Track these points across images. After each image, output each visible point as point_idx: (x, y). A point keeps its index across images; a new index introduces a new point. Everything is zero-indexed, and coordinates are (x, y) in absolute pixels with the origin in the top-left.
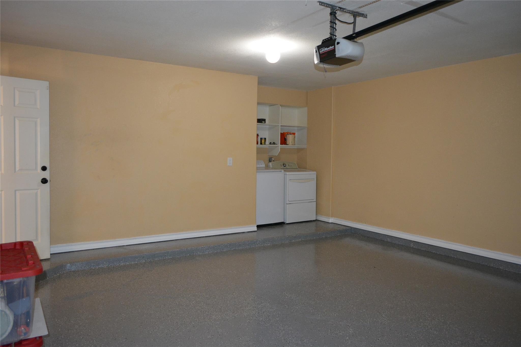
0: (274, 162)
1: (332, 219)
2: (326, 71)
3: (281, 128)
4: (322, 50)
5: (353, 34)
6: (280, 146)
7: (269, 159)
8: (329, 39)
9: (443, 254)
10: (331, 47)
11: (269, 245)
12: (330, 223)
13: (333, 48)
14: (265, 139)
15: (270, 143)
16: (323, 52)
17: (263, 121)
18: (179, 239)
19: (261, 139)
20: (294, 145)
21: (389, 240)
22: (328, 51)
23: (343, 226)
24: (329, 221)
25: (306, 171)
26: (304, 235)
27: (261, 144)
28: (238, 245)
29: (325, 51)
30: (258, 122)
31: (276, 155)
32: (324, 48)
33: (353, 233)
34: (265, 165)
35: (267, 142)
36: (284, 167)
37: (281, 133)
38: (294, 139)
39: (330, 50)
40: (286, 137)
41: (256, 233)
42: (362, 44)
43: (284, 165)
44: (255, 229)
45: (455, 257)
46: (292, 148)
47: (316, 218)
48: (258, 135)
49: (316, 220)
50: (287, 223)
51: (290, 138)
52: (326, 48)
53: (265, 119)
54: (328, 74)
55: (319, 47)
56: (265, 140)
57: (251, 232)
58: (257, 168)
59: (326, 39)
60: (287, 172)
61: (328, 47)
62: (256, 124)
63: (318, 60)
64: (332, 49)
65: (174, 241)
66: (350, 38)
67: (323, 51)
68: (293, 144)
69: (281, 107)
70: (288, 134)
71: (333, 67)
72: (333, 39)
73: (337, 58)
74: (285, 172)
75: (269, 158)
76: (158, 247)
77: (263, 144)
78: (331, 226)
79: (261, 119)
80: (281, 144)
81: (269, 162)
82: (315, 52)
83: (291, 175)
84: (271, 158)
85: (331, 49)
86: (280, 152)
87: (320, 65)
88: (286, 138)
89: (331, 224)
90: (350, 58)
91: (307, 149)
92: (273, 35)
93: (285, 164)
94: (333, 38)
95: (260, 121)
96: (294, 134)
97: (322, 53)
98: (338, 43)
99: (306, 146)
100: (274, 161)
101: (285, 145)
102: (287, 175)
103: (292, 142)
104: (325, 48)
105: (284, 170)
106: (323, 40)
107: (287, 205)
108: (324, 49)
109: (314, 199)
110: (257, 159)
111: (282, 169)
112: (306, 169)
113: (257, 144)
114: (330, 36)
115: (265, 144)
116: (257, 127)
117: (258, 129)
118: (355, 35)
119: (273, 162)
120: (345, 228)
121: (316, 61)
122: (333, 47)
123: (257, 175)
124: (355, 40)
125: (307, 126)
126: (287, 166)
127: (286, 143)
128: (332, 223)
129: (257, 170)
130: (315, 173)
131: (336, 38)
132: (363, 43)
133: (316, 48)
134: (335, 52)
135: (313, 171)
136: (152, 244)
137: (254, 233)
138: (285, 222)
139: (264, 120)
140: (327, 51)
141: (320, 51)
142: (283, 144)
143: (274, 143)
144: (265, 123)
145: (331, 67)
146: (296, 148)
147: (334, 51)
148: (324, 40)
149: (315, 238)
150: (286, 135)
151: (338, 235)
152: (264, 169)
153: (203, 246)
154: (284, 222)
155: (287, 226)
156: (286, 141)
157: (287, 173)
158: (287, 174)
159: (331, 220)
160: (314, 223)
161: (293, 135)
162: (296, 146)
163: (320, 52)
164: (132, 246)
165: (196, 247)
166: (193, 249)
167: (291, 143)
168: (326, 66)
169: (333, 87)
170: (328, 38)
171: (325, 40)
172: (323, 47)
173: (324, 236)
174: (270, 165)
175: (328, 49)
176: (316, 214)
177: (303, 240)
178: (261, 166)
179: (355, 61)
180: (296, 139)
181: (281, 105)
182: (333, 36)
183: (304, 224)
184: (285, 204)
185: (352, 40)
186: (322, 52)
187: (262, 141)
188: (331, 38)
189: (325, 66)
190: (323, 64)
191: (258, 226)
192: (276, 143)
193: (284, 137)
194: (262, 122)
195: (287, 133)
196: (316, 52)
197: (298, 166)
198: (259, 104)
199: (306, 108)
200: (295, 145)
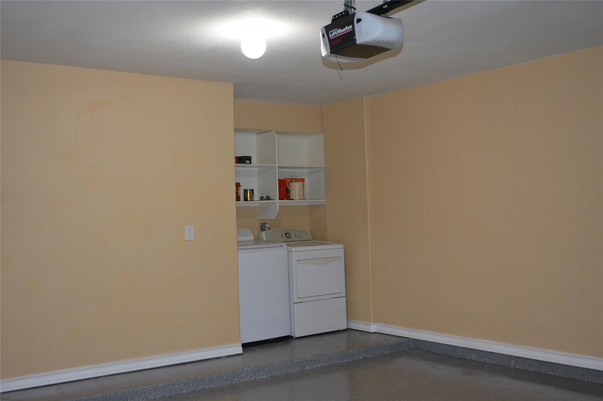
0: (270, 231)
1: (376, 326)
2: (341, 69)
3: (278, 172)
4: (332, 32)
5: (384, 5)
6: (279, 202)
7: (261, 227)
8: (343, 13)
9: (565, 376)
10: (347, 27)
11: (264, 377)
12: (372, 333)
13: (351, 29)
14: (252, 191)
15: (262, 198)
16: (335, 37)
17: (247, 160)
18: (102, 376)
19: (245, 191)
20: (304, 200)
21: (473, 357)
22: (344, 34)
23: (394, 338)
24: (370, 329)
25: (326, 244)
26: (326, 357)
27: (246, 199)
28: (208, 381)
29: (337, 35)
30: (236, 162)
31: (272, 219)
32: (336, 29)
33: (412, 348)
34: (254, 237)
35: (256, 197)
36: (288, 239)
37: (279, 180)
38: (303, 190)
39: (346, 32)
40: (289, 186)
41: (241, 357)
42: (399, 21)
43: (287, 235)
44: (240, 350)
45: (586, 380)
46: (298, 204)
47: (347, 326)
48: (238, 185)
49: (348, 329)
50: (296, 336)
51: (295, 188)
52: (340, 29)
53: (251, 157)
54: (345, 73)
55: (328, 29)
56: (252, 193)
57: (232, 356)
58: (238, 242)
59: (338, 15)
60: (293, 247)
61: (342, 28)
62: (235, 166)
63: (327, 50)
64: (350, 31)
65: (92, 380)
66: (378, 11)
67: (335, 35)
68: (302, 199)
69: (277, 135)
70: (292, 181)
71: (354, 61)
72: (350, 14)
73: (357, 45)
74: (289, 247)
75: (261, 224)
76: (62, 392)
77: (249, 200)
78: (374, 338)
79: (243, 157)
80: (279, 199)
81: (261, 231)
82: (321, 36)
83: (298, 252)
84: (264, 223)
85: (348, 31)
86: (279, 212)
87: (332, 58)
88: (288, 188)
89: (372, 335)
90: (380, 45)
91: (325, 205)
92: (252, 11)
93: (290, 234)
94: (350, 12)
95: (241, 160)
96: (303, 180)
97: (333, 38)
98: (359, 20)
99: (324, 200)
100: (269, 229)
101: (287, 199)
102: (293, 253)
103: (299, 195)
104: (338, 29)
105: (286, 244)
106: (333, 16)
107: (295, 304)
108: (336, 31)
109: (341, 292)
110: (238, 227)
111: (283, 242)
112: (327, 241)
113: (238, 199)
114: (344, 10)
115: (252, 200)
116: (235, 171)
117: (237, 174)
118: (387, 7)
119: (268, 231)
120: (397, 340)
121: (324, 53)
122: (351, 27)
123: (238, 254)
124: (388, 14)
125: (324, 167)
126: (293, 237)
127: (289, 197)
128: (375, 333)
129: (238, 245)
130: (342, 246)
131: (355, 11)
132: (401, 20)
133: (322, 31)
134: (355, 35)
135: (338, 243)
136: (51, 387)
137: (237, 357)
138: (293, 335)
139: (249, 158)
140: (341, 34)
141: (330, 34)
142: (283, 199)
143: (268, 198)
144: (251, 163)
145: (351, 61)
146: (307, 204)
147: (352, 33)
148: (335, 16)
149: (345, 361)
150: (289, 183)
151: (386, 353)
152: (253, 243)
153: (144, 387)
154: (291, 335)
155: (296, 342)
156: (288, 193)
157: (293, 249)
158: (293, 251)
159: (373, 328)
160: (344, 336)
161: (301, 183)
162: (306, 203)
163: (330, 36)
164: (13, 394)
165: (132, 389)
166: (126, 392)
167: (297, 197)
168: (342, 60)
169: (364, 98)
170: (341, 13)
171: (337, 17)
172: (334, 28)
173: (361, 357)
174: (262, 237)
175: (343, 30)
176: (347, 319)
177: (325, 365)
178: (246, 238)
179: (390, 49)
180: (307, 189)
181: (276, 132)
182: (349, 8)
183: (326, 337)
184: (292, 303)
185: (382, 15)
186: (333, 36)
187: (247, 194)
188: (346, 12)
189: (339, 60)
190: (337, 57)
191: (245, 346)
192: (270, 198)
193: (286, 186)
194: (245, 163)
195: (290, 179)
196: (324, 36)
197: (312, 236)
198: (237, 130)
199: (322, 136)
200: (306, 200)
